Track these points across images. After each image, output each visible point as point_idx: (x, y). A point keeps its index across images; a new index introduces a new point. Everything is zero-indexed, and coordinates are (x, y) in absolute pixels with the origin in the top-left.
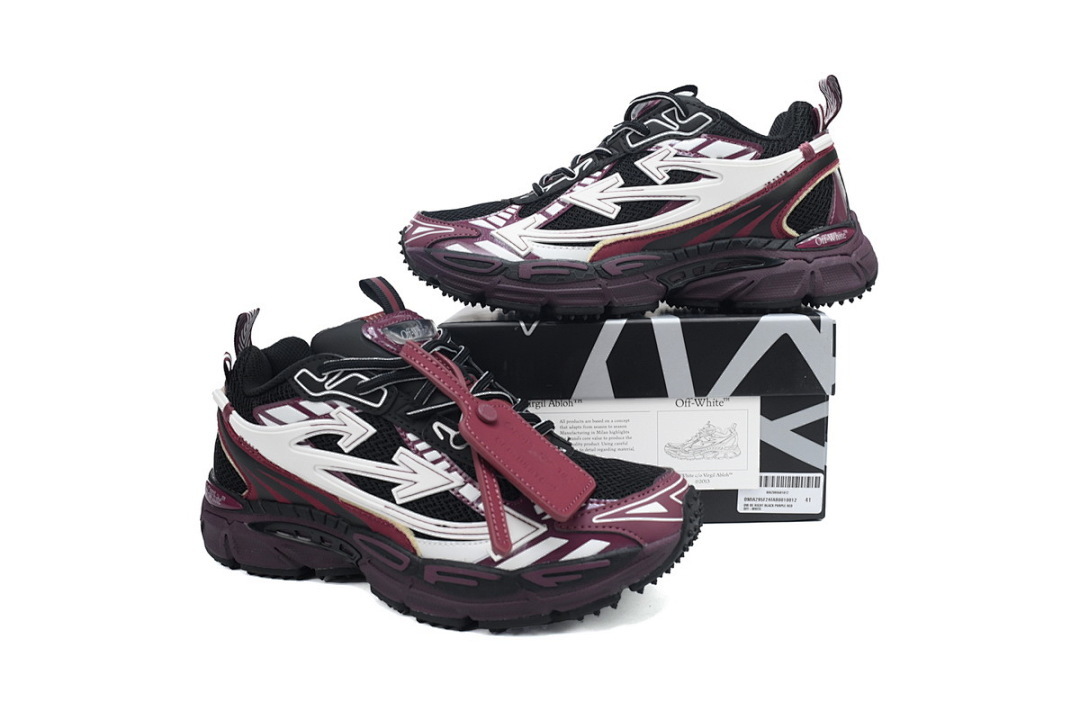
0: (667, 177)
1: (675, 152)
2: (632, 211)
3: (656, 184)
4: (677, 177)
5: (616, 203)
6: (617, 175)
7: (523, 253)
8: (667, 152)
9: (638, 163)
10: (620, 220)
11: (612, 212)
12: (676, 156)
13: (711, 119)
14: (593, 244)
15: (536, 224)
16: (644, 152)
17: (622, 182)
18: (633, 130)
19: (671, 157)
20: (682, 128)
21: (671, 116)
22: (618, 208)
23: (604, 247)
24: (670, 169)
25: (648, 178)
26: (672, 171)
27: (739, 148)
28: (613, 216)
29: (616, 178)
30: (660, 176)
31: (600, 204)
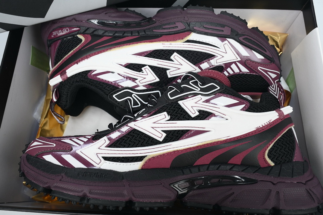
0: (143, 69)
1: (136, 81)
2: (165, 55)
3: (149, 66)
4: (137, 68)
5: (173, 61)
6: (169, 76)
7: (226, 42)
8: (141, 82)
9: (158, 80)
10: (171, 52)
11: (175, 56)
12: (137, 79)
13: (114, 96)
14: (188, 41)
16: (152, 86)
17: (168, 71)
19: (139, 79)
22: (172, 57)
23: (182, 39)
24: (141, 73)
25: (153, 71)
26: (140, 72)
27: (102, 77)
28: (175, 54)
29: (170, 74)
30: (147, 70)
31: (182, 62)
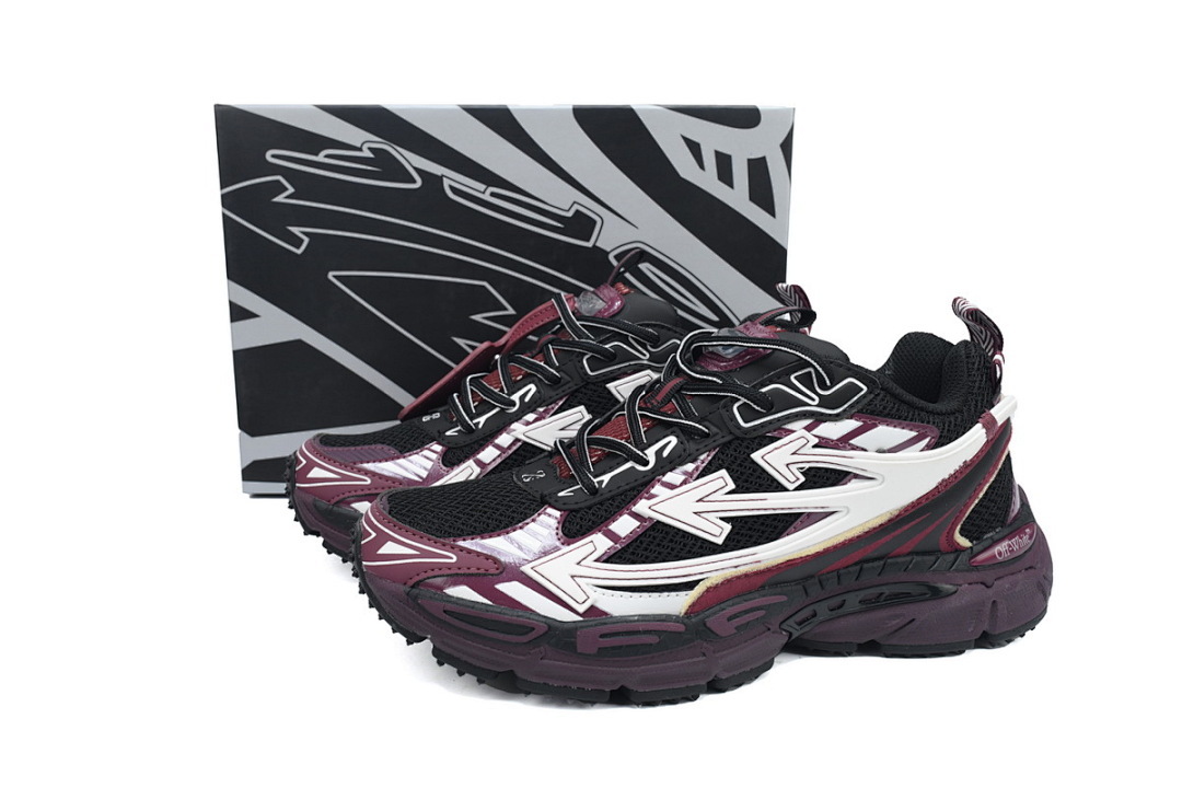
0: (803, 479)
1: (816, 441)
2: (747, 531)
3: (786, 490)
4: (818, 478)
5: (722, 519)
6: (723, 472)
7: (581, 609)
8: (803, 441)
9: (756, 456)
10: (732, 543)
11: (718, 532)
12: (815, 446)
13: (865, 388)
14: (690, 586)
15: (596, 555)
16: (764, 438)
17: (732, 486)
18: (743, 400)
19: (808, 449)
20: (824, 402)
21: (806, 380)
22: (728, 527)
23: (709, 590)
24: (807, 466)
25: (774, 480)
26: (810, 468)
27: (905, 434)
28: (720, 541)
29: (720, 477)
30: (790, 478)
31: (697, 521)
